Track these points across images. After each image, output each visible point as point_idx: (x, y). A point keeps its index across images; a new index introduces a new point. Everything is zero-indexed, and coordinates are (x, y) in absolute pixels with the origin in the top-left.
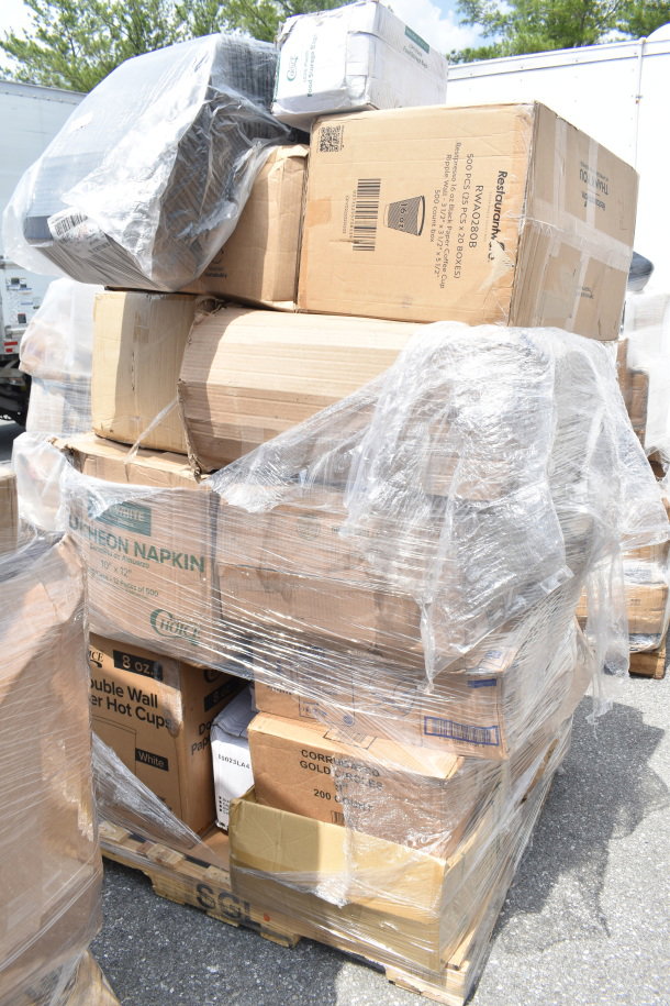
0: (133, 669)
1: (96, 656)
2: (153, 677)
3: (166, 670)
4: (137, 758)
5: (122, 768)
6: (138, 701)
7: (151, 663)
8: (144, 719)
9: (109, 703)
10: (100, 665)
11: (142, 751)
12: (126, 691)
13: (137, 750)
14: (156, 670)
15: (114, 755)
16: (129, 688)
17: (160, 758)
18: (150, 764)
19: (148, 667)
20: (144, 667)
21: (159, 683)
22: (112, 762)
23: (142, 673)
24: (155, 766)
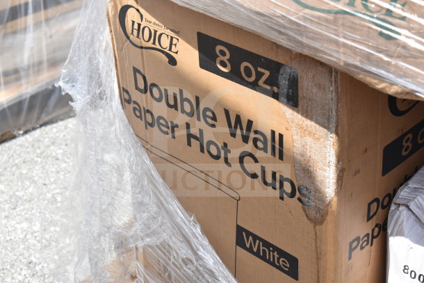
0: (235, 76)
1: (165, 43)
2: (276, 96)
3: (307, 85)
4: (240, 242)
5: (210, 258)
6: (245, 139)
7: (275, 67)
8: (254, 176)
9: (190, 136)
10: (173, 61)
11: (249, 234)
12: (221, 117)
13: (240, 230)
14: (283, 82)
15: (198, 230)
16: (227, 112)
17: (282, 253)
18: (263, 258)
19: (267, 73)
20: (259, 75)
21: (288, 112)
22: (193, 240)
23: (254, 86)
24: (273, 264)
